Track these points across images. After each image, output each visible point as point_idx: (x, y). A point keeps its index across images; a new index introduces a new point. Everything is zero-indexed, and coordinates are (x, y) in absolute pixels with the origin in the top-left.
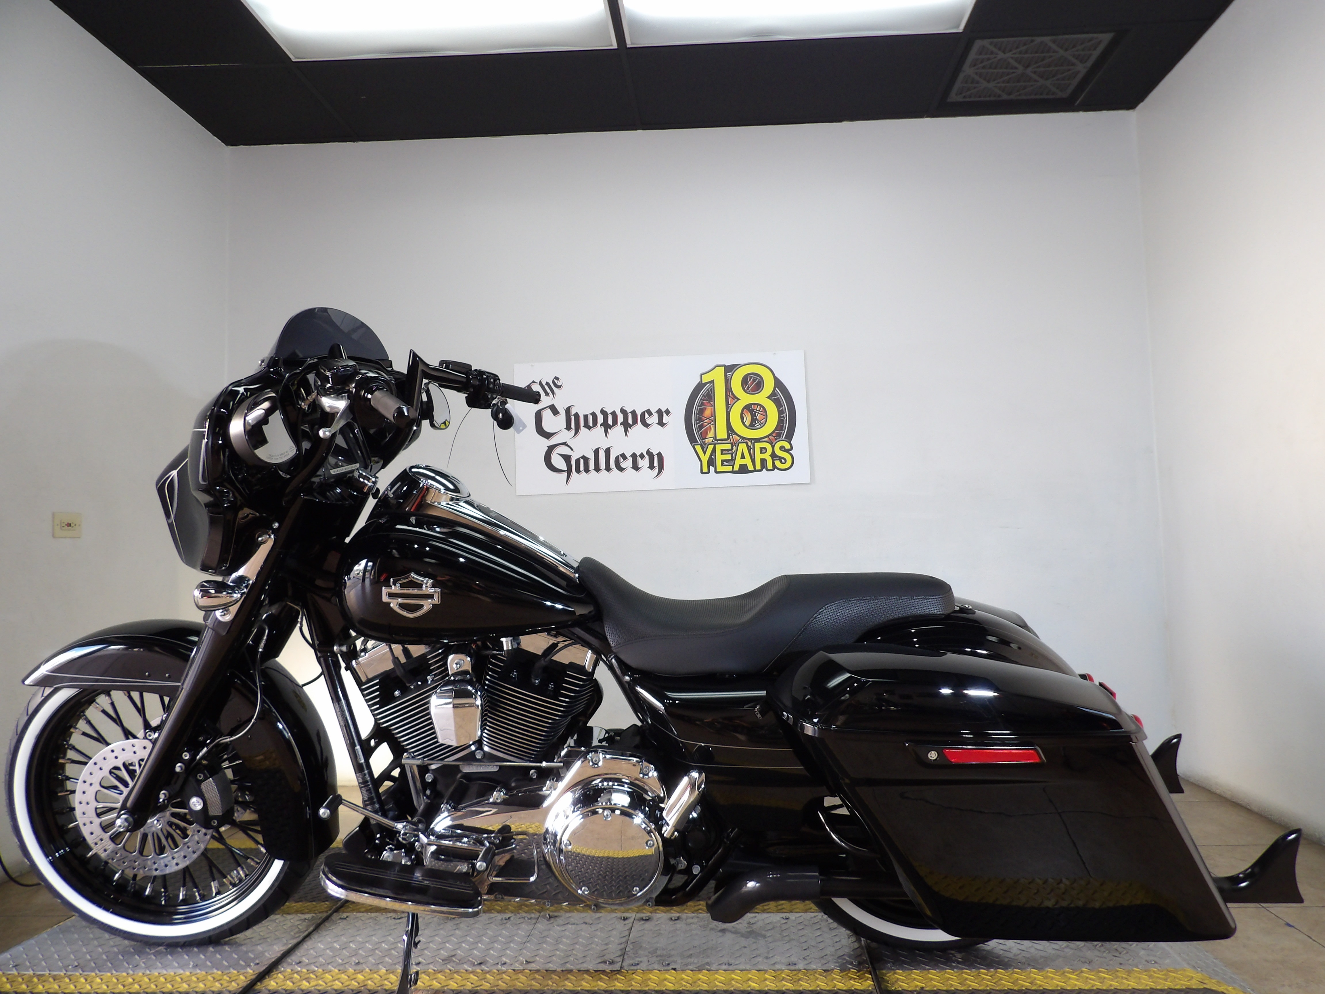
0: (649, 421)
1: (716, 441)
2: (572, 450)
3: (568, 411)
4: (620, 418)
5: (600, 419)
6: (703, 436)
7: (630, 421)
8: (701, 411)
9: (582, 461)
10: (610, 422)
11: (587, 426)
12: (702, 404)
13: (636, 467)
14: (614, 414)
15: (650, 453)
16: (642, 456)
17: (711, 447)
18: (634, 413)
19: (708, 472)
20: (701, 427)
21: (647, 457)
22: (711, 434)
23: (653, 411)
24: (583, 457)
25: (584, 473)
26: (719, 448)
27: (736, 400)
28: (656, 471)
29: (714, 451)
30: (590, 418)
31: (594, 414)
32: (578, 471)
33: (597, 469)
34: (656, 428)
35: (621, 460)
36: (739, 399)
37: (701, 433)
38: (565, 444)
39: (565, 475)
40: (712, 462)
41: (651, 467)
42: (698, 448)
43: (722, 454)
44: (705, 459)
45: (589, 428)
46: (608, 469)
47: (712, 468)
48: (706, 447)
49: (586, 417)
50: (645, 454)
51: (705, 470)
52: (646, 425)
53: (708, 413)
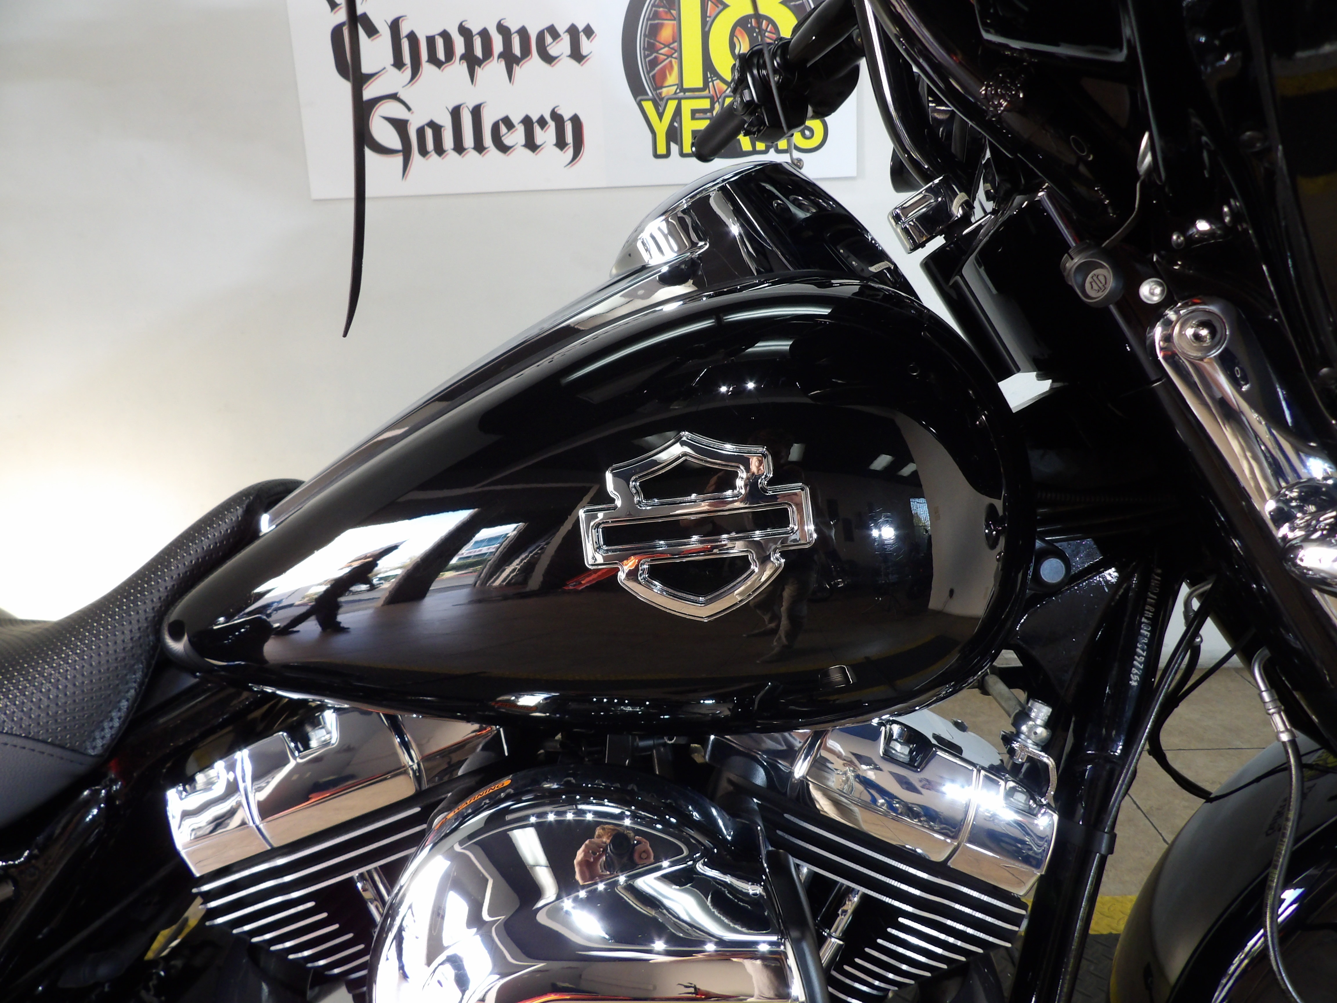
0: (553, 50)
1: (683, 92)
2: (409, 109)
3: (395, 26)
4: (498, 45)
5: (459, 47)
6: (658, 83)
7: (517, 50)
8: (654, 31)
9: (429, 133)
10: (478, 52)
11: (434, 60)
12: (656, 15)
13: (531, 145)
14: (484, 34)
15: (557, 117)
16: (542, 122)
17: (672, 105)
18: (523, 33)
19: (668, 155)
20: (653, 64)
21: (552, 125)
22: (672, 79)
23: (561, 28)
24: (432, 124)
25: (434, 156)
26: (688, 106)
27: (721, 7)
28: (570, 151)
29: (678, 112)
30: (440, 43)
31: (445, 35)
32: (423, 152)
33: (459, 148)
34: (566, 64)
35: (503, 129)
36: (726, 6)
37: (654, 76)
38: (394, 97)
39: (399, 159)
40: (673, 135)
41: (561, 144)
42: (649, 106)
43: (693, 118)
44: (661, 128)
45: (438, 64)
46: (479, 147)
47: (674, 148)
48: (662, 103)
49: (431, 41)
50: (548, 117)
51: (662, 150)
52: (548, 59)
53: (666, 33)
